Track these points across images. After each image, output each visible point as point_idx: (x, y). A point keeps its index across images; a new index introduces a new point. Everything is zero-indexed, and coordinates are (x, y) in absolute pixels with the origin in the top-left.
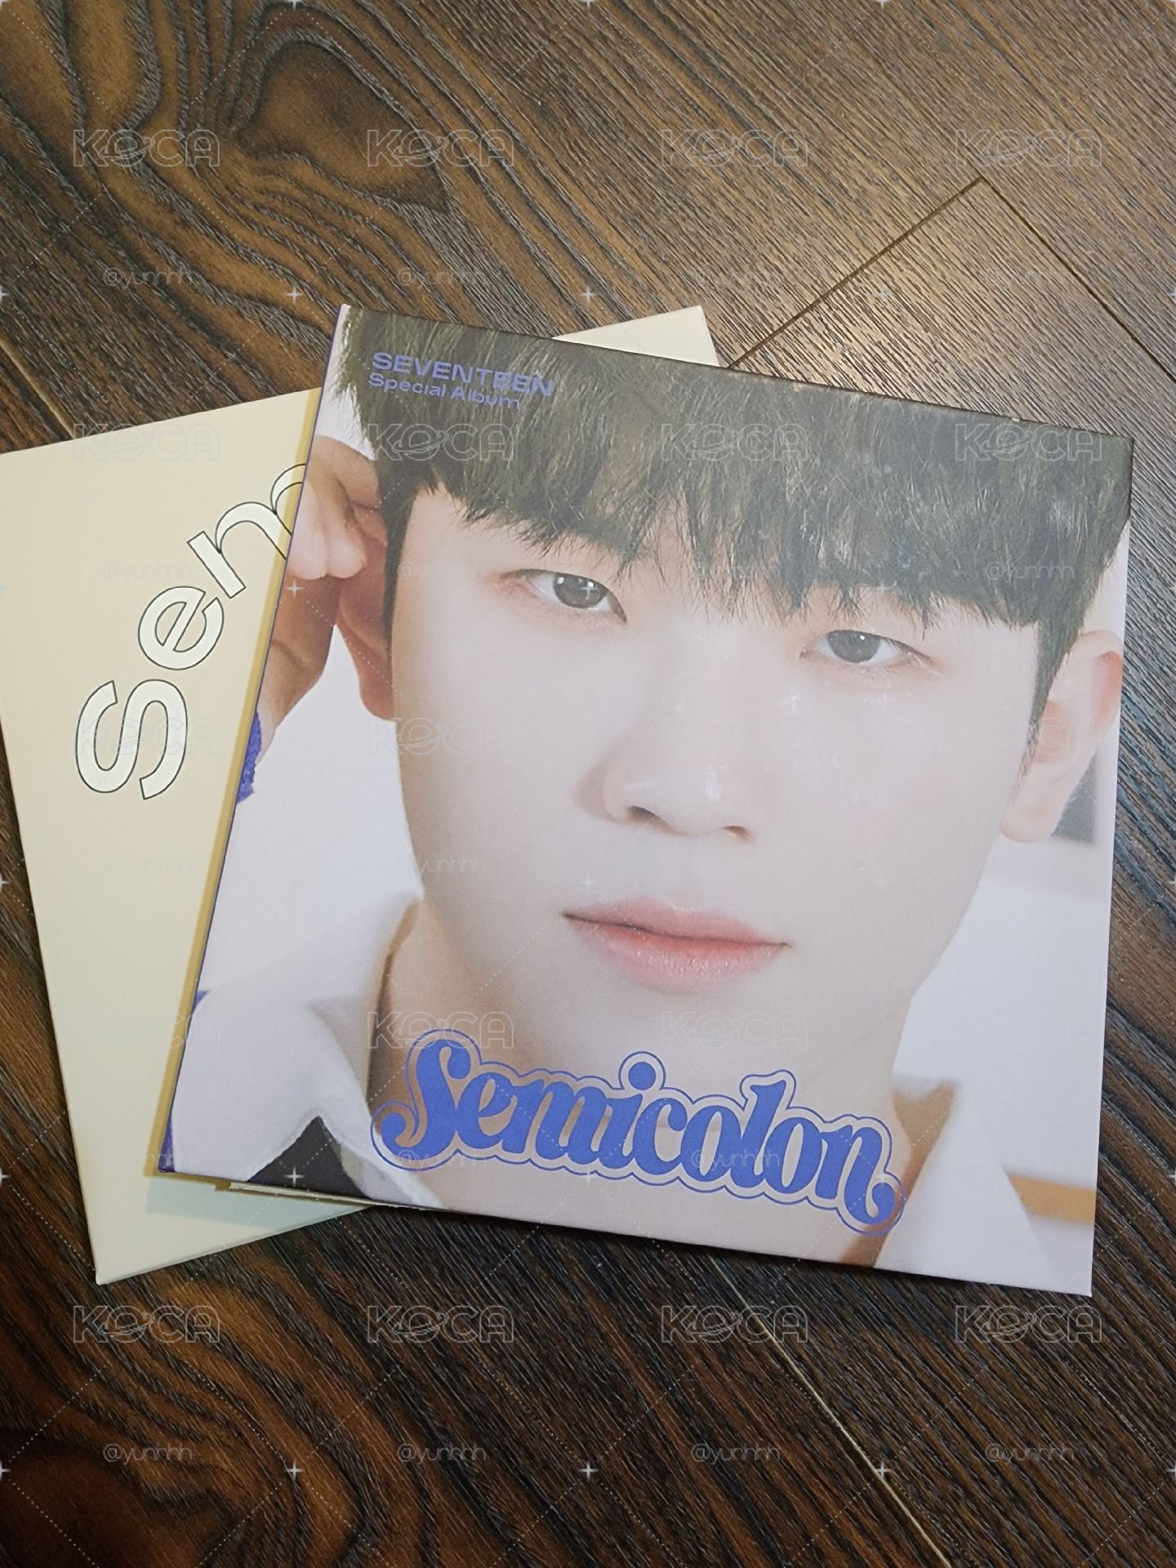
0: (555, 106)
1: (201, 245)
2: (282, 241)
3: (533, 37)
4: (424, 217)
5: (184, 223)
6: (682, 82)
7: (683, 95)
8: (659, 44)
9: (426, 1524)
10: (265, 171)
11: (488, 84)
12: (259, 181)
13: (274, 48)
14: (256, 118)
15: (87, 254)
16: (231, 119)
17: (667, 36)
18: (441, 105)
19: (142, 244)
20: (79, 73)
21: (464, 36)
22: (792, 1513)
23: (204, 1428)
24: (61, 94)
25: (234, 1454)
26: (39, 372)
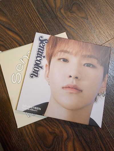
0: (99, 11)
1: (65, 21)
2: (72, 21)
3: (98, 4)
4: (86, 20)
5: (63, 18)
6: (112, 10)
7: (112, 11)
8: (110, 6)
9: (74, 139)
10: (71, 14)
11: (93, 8)
12: (71, 15)
13: (73, 3)
14: (71, 9)
15: (55, 20)
16: (69, 9)
17: (111, 6)
18: (89, 10)
19: (60, 20)
20: (55, 3)
21: (91, 4)
22: (107, 144)
23: (55, 127)
24: (53, 5)
25: (57, 129)
26: (49, 31)
